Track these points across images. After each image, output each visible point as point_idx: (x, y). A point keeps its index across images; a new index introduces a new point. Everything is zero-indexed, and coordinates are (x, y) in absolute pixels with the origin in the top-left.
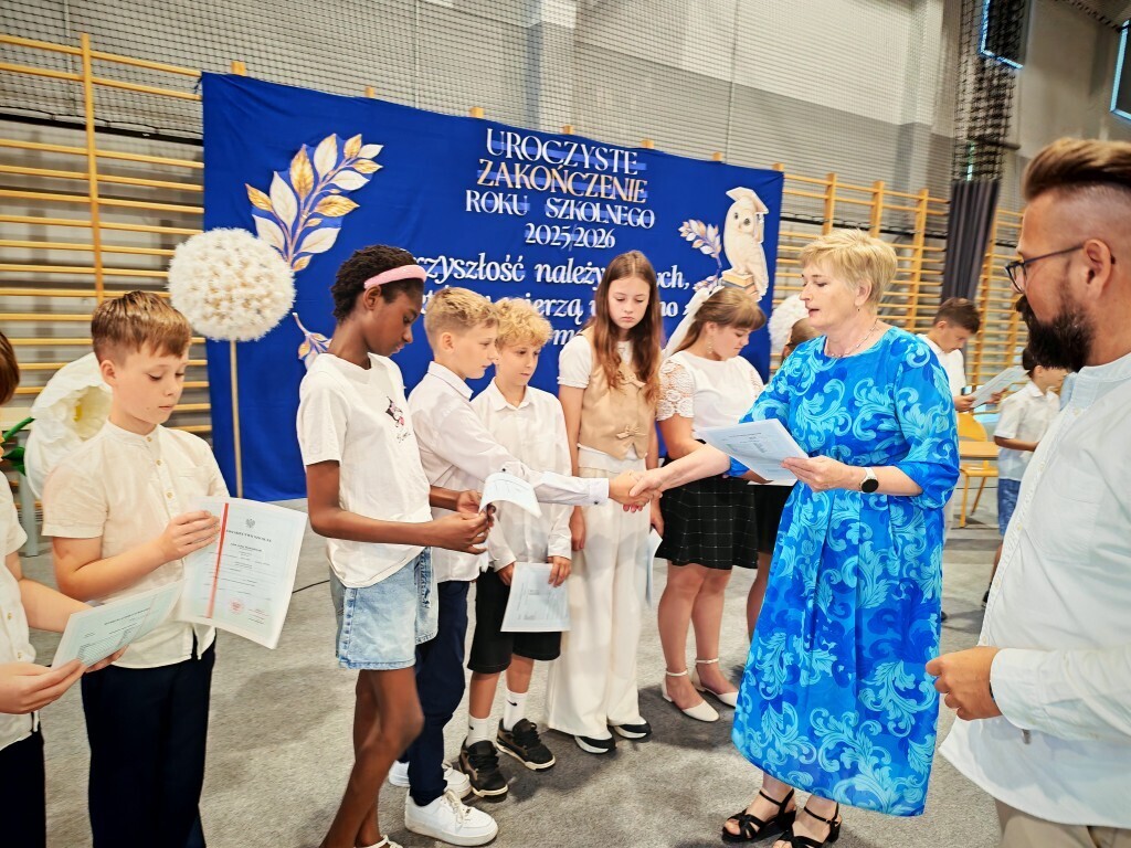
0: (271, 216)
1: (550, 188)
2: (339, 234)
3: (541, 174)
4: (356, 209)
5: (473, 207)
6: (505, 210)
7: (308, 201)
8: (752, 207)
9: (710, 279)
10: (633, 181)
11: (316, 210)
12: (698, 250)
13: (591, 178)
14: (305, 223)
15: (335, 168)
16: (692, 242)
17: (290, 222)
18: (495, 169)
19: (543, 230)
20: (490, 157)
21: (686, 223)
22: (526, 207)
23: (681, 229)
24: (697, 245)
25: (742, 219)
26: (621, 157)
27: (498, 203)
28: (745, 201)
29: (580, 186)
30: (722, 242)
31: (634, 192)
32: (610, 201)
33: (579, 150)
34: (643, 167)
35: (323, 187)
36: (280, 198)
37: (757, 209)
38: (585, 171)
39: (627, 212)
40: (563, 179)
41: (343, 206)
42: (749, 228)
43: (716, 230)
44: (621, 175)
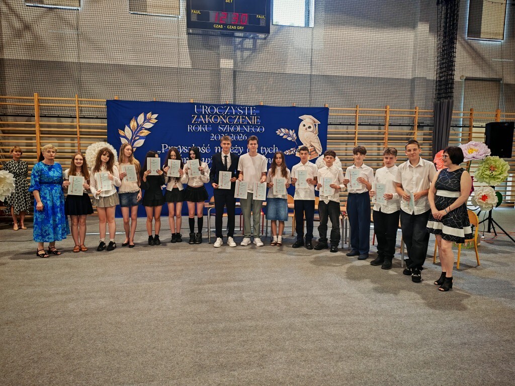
0: (125, 137)
1: (220, 122)
2: (145, 141)
3: (216, 118)
4: (150, 133)
5: (190, 130)
6: (202, 130)
7: (135, 133)
8: (312, 122)
9: (292, 149)
10: (253, 117)
11: (138, 135)
12: (286, 138)
13: (236, 117)
14: (135, 138)
15: (144, 122)
16: (282, 136)
17: (130, 138)
18: (198, 117)
19: (217, 136)
20: (196, 114)
21: (279, 130)
22: (210, 129)
23: (277, 132)
24: (285, 137)
25: (307, 126)
26: (249, 109)
27: (200, 128)
28: (308, 120)
29: (232, 120)
30: (297, 135)
31: (254, 120)
32: (244, 125)
33: (230, 109)
34: (258, 112)
35: (140, 128)
36: (128, 132)
37: (314, 122)
38: (233, 115)
39: (252, 128)
40: (224, 119)
41: (145, 133)
42: (311, 129)
43: (294, 131)
44: (249, 115)
